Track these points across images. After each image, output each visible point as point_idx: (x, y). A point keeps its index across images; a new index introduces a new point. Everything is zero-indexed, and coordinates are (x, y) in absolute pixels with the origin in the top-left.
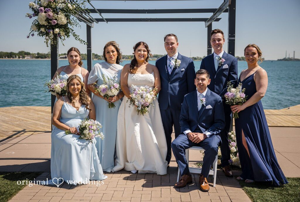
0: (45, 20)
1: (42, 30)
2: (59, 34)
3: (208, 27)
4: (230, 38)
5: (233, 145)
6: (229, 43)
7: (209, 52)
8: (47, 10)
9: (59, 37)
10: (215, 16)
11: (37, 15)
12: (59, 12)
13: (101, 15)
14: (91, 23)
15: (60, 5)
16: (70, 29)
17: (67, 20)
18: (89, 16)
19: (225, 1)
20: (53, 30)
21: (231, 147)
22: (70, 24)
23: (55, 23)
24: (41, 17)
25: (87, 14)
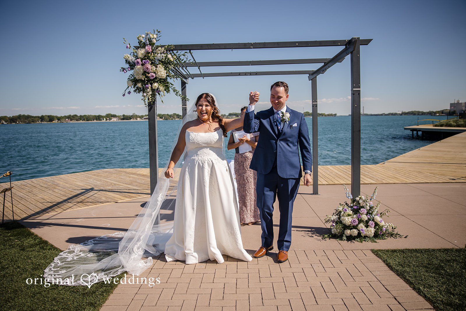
0: (143, 74)
1: (139, 85)
2: (158, 89)
3: (312, 80)
4: (354, 89)
5: (363, 212)
6: (354, 94)
7: (315, 106)
8: (145, 62)
9: (157, 94)
10: (327, 66)
11: (133, 69)
12: (157, 65)
13: (199, 69)
14: (186, 78)
15: (159, 56)
16: (170, 84)
17: (166, 73)
18: (186, 70)
19: (346, 47)
20: (152, 86)
21: (360, 215)
22: (170, 78)
23: (153, 76)
24: (138, 71)
25: (184, 68)
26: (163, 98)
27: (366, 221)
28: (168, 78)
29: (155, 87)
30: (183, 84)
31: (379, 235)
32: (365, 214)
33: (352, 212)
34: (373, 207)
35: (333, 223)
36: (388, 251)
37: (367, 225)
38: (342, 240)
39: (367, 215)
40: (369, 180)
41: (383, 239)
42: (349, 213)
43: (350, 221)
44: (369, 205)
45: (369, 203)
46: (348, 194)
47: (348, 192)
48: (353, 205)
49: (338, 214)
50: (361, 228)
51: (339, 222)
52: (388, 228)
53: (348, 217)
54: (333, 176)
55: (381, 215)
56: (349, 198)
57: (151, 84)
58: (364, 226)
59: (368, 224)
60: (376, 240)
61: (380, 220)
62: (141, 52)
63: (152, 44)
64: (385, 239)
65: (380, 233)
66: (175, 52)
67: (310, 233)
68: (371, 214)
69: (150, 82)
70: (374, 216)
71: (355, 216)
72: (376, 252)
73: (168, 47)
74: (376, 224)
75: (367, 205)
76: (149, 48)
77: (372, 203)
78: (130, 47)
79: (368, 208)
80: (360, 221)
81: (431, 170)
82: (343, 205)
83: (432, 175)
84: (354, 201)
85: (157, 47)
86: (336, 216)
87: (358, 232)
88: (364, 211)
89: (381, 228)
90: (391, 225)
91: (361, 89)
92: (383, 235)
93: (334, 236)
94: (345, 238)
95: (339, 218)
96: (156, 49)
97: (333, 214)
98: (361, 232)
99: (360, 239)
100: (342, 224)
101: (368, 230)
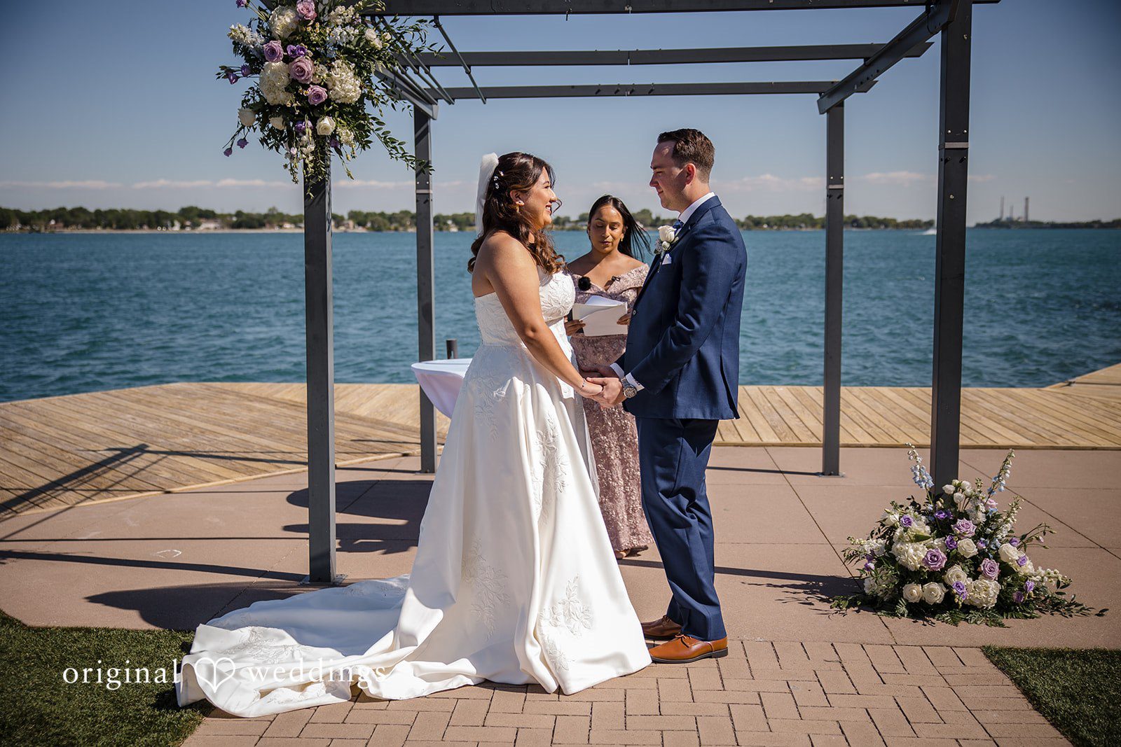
0: (287, 89)
1: (276, 123)
2: (334, 135)
3: (828, 111)
4: (948, 145)
5: (964, 530)
6: (946, 161)
7: (835, 198)
8: (293, 51)
9: (332, 149)
10: (873, 70)
11: (258, 71)
12: (333, 60)
13: (469, 73)
14: (429, 102)
15: (339, 34)
16: (371, 120)
17: (361, 87)
18: (427, 77)
19: (928, 10)
20: (314, 124)
21: (956, 538)
22: (373, 103)
23: (318, 96)
24: (272, 78)
25: (422, 71)
26: (351, 165)
27: (973, 558)
28: (367, 103)
29: (326, 128)
30: (421, 120)
31: (1015, 604)
32: (970, 535)
33: (928, 528)
34: (999, 516)
36: (1035, 653)
37: (975, 571)
38: (894, 615)
39: (976, 538)
41: (1026, 617)
42: (919, 532)
43: (919, 558)
44: (984, 511)
45: (985, 504)
46: (918, 473)
47: (918, 467)
48: (935, 508)
49: (886, 533)
50: (954, 581)
51: (887, 558)
52: (1044, 584)
53: (916, 545)
54: (894, 419)
55: (1024, 542)
56: (923, 484)
58: (963, 575)
59: (979, 569)
60: (1004, 621)
61: (1017, 558)
62: (283, 20)
64: (1032, 617)
65: (1015, 597)
66: (388, 19)
67: (802, 591)
68: (991, 537)
69: (309, 115)
70: (998, 544)
71: (937, 542)
72: (996, 656)
73: (365, 4)
74: (1006, 570)
75: (977, 508)
76: (307, 8)
77: (994, 504)
79: (982, 518)
80: (954, 558)
82: (901, 506)
84: (935, 494)
86: (880, 541)
87: (945, 590)
88: (966, 527)
89: (1021, 581)
90: (1052, 574)
92: (1026, 604)
93: (872, 603)
94: (903, 609)
95: (888, 547)
97: (872, 533)
98: (955, 591)
99: (951, 614)
100: (897, 565)
101: (979, 588)
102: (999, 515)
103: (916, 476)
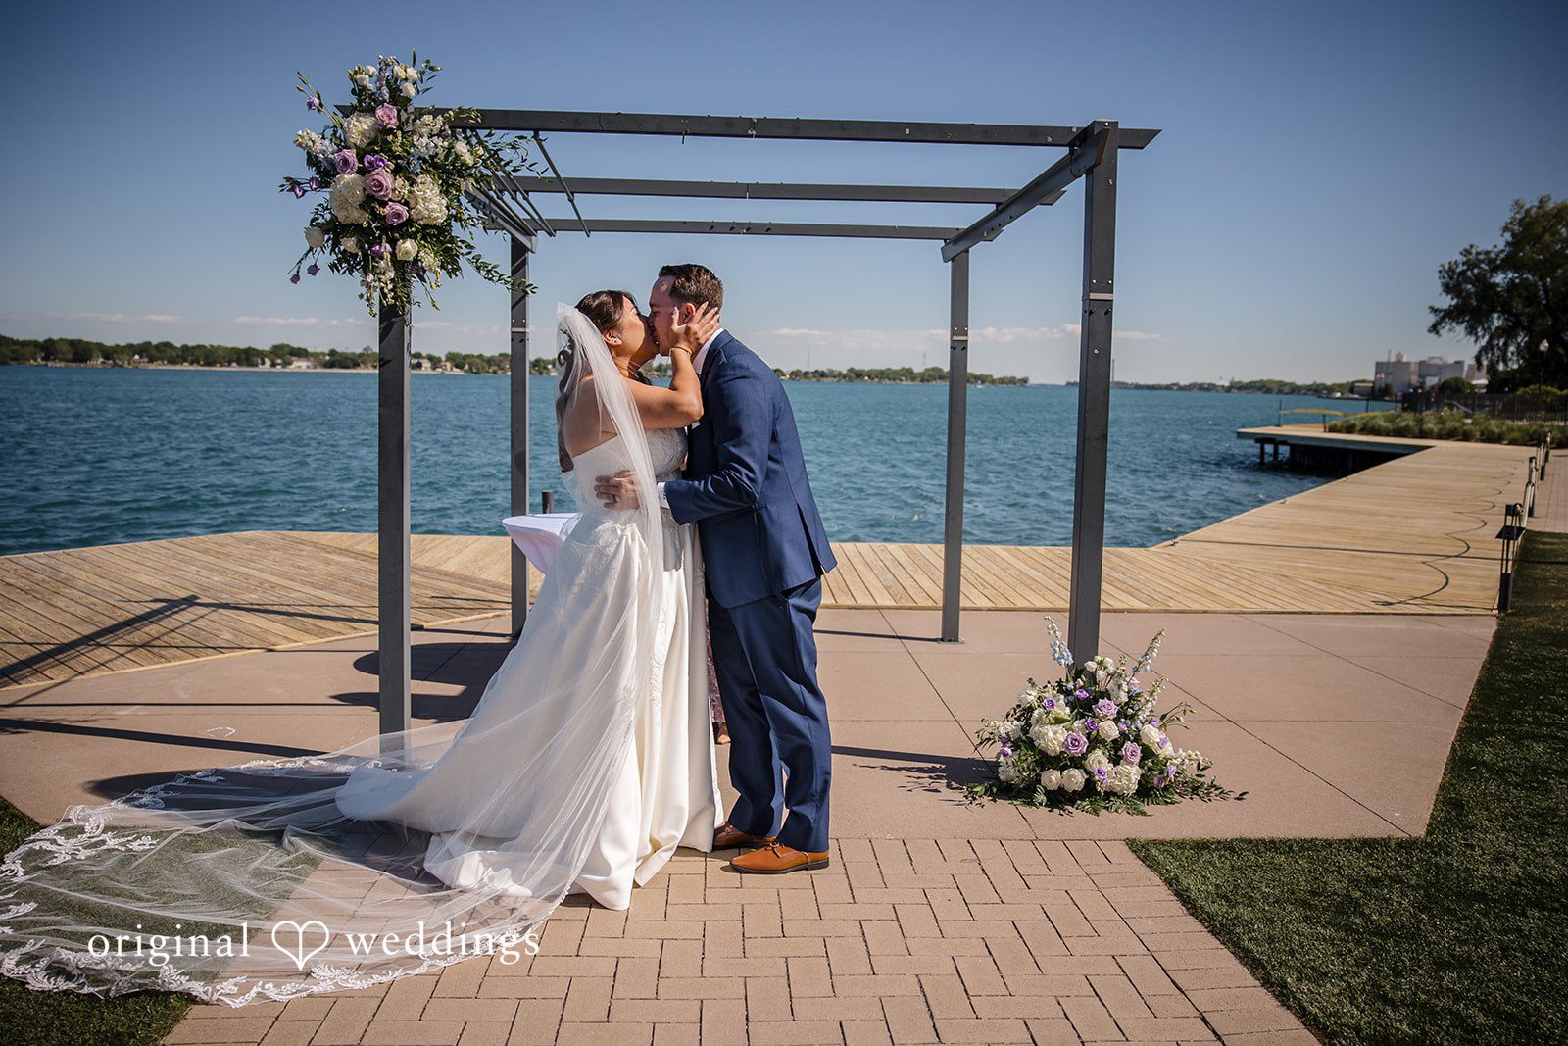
0: (362, 206)
1: (349, 244)
2: (416, 260)
3: (952, 259)
4: (1093, 296)
5: (1105, 711)
6: (1091, 312)
7: (959, 350)
8: (370, 163)
9: (414, 276)
10: (1005, 215)
11: (328, 185)
12: (417, 175)
13: (571, 201)
14: (528, 234)
15: (424, 144)
16: (459, 244)
17: (447, 207)
18: (525, 203)
19: (1072, 152)
20: (394, 248)
21: (1096, 720)
22: (462, 225)
23: (398, 215)
24: (344, 193)
25: (520, 197)
26: (436, 293)
27: (1115, 741)
28: (455, 224)
29: (407, 253)
30: (519, 253)
31: (1152, 788)
32: (1112, 717)
33: (1068, 710)
35: (1004, 744)
36: (1181, 845)
37: (1116, 754)
38: (1031, 803)
39: (1116, 720)
40: (1124, 596)
41: (1167, 803)
42: (1059, 713)
43: (1059, 742)
44: (1126, 690)
45: (1128, 683)
46: (1058, 649)
47: (1058, 642)
48: (1075, 686)
49: (1023, 715)
50: (1095, 767)
51: (1023, 742)
52: (1184, 767)
53: (1055, 728)
54: (1009, 580)
55: (1164, 721)
56: (1063, 661)
57: (393, 243)
58: (1105, 760)
59: (1119, 753)
60: (1144, 807)
61: (1158, 740)
62: (360, 127)
63: (399, 100)
64: (1172, 803)
65: (1156, 782)
66: (482, 133)
67: (926, 775)
68: (1132, 717)
69: (387, 236)
70: (1139, 726)
71: (1077, 724)
72: (1143, 850)
73: (457, 114)
74: (1147, 753)
75: (1120, 687)
76: (387, 114)
77: (1136, 682)
78: (321, 105)
79: (1124, 698)
81: (1319, 571)
83: (1322, 587)
84: (1078, 671)
85: (420, 113)
86: (1016, 722)
87: (1086, 777)
88: (1107, 707)
89: (1161, 765)
90: (1193, 756)
91: (1117, 297)
92: (1166, 789)
93: (1006, 791)
94: (1041, 797)
95: (1025, 729)
96: (414, 120)
97: (1008, 715)
98: (1097, 778)
99: (1091, 801)
100: (1037, 751)
101: (1120, 774)
102: (1139, 694)
103: (1056, 652)
